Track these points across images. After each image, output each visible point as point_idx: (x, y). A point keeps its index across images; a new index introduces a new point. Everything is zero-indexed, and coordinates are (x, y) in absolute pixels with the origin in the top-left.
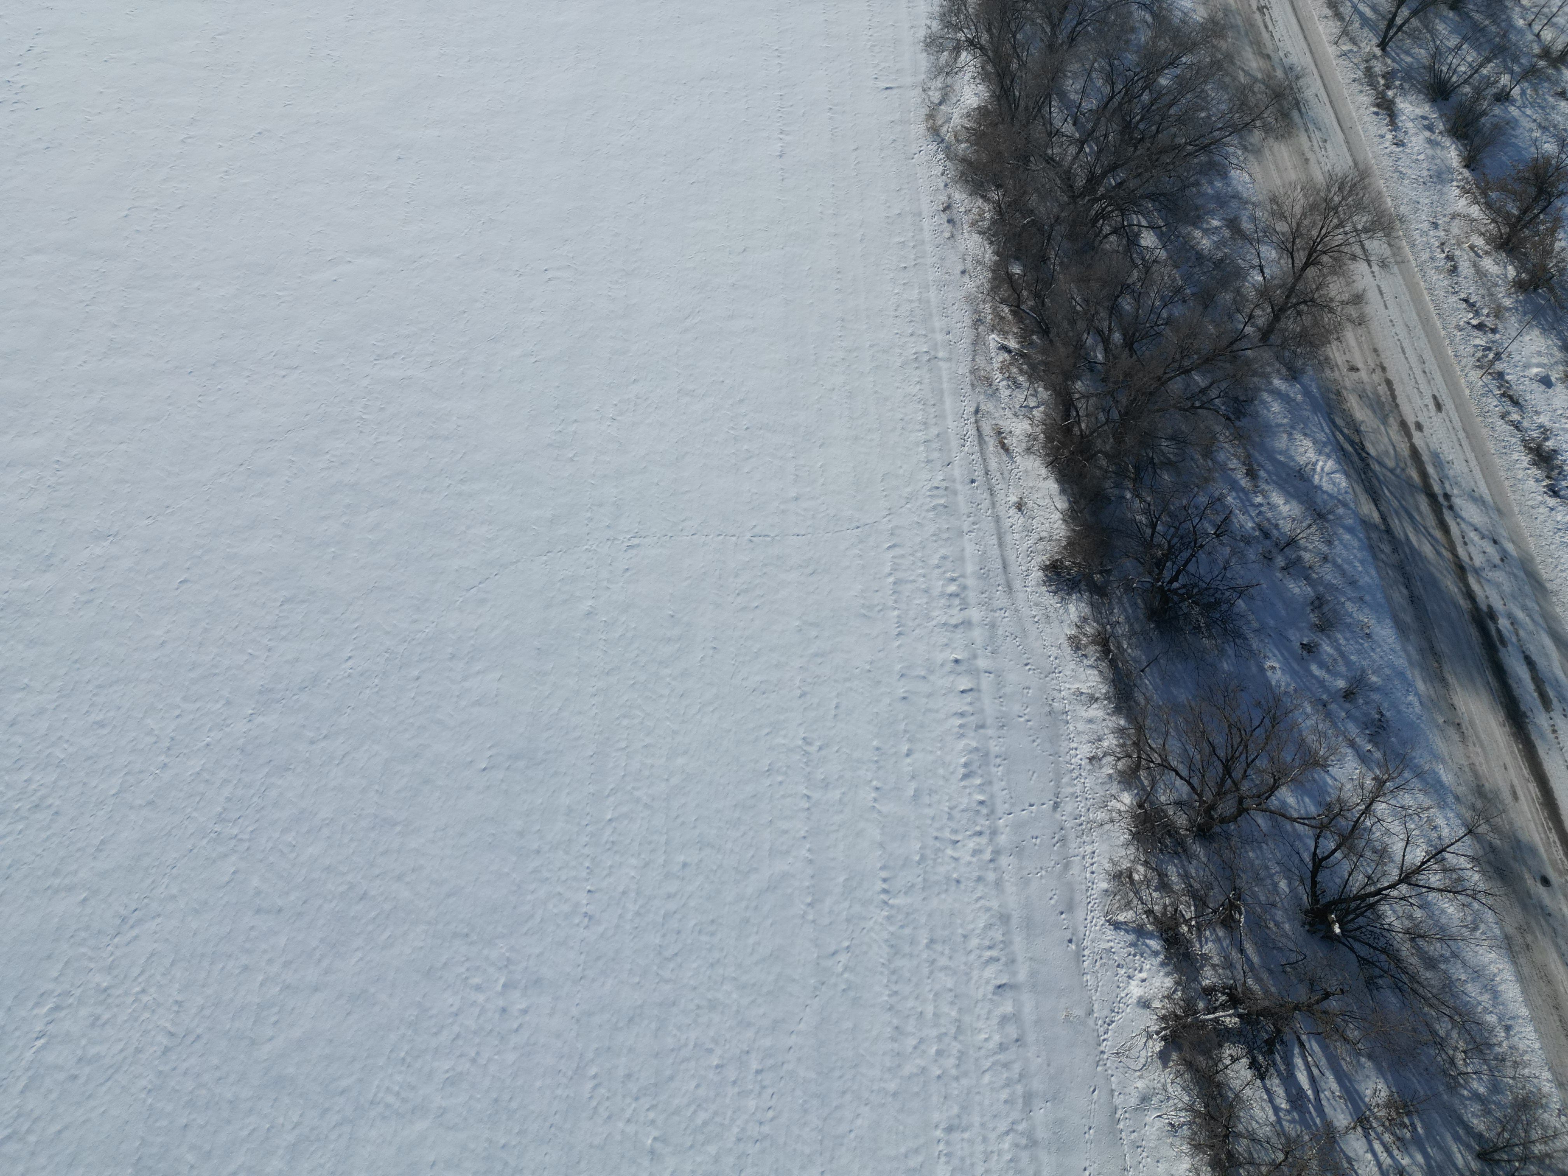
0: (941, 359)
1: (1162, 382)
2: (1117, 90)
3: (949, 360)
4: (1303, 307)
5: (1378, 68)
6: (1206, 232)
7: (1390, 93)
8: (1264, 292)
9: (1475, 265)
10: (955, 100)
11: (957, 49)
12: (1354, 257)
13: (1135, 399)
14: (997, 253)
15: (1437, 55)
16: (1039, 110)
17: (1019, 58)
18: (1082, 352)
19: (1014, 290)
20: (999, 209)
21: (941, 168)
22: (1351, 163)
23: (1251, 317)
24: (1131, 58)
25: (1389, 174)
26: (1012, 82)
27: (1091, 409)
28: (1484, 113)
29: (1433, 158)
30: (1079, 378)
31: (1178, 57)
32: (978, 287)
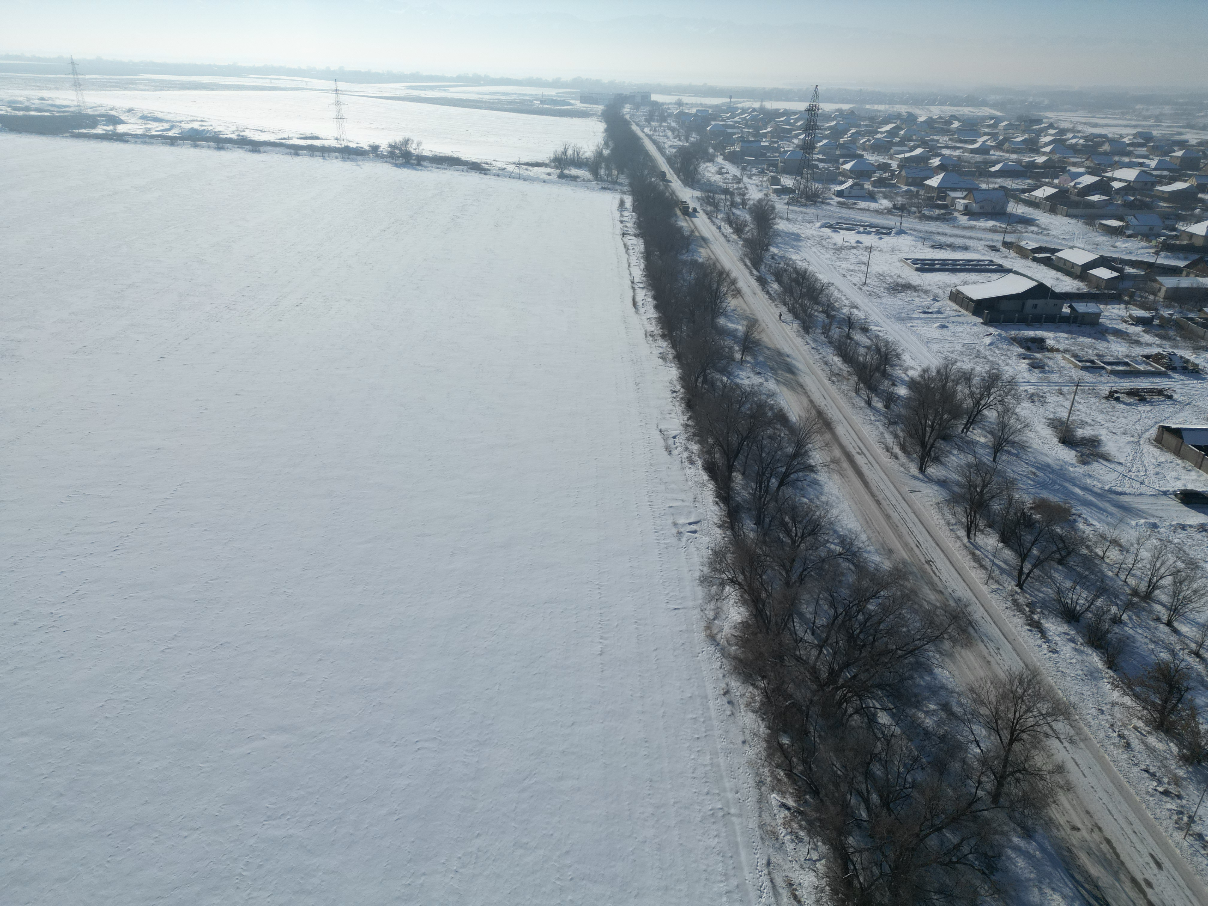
0: (733, 815)
1: (921, 839)
2: (839, 613)
3: (740, 816)
4: (1018, 775)
5: (1021, 600)
6: (927, 713)
7: (1036, 617)
8: (984, 761)
9: (1143, 742)
10: (724, 617)
11: (722, 584)
12: (1047, 735)
13: (901, 854)
14: (769, 727)
15: (1059, 592)
16: (786, 625)
17: (766, 591)
18: (849, 810)
19: (786, 757)
20: (765, 693)
21: (719, 664)
22: (1022, 665)
23: (980, 782)
24: (845, 592)
25: (1053, 673)
26: (763, 606)
27: (866, 863)
28: (1108, 632)
29: (1083, 661)
30: (850, 834)
31: (877, 592)
32: (757, 755)
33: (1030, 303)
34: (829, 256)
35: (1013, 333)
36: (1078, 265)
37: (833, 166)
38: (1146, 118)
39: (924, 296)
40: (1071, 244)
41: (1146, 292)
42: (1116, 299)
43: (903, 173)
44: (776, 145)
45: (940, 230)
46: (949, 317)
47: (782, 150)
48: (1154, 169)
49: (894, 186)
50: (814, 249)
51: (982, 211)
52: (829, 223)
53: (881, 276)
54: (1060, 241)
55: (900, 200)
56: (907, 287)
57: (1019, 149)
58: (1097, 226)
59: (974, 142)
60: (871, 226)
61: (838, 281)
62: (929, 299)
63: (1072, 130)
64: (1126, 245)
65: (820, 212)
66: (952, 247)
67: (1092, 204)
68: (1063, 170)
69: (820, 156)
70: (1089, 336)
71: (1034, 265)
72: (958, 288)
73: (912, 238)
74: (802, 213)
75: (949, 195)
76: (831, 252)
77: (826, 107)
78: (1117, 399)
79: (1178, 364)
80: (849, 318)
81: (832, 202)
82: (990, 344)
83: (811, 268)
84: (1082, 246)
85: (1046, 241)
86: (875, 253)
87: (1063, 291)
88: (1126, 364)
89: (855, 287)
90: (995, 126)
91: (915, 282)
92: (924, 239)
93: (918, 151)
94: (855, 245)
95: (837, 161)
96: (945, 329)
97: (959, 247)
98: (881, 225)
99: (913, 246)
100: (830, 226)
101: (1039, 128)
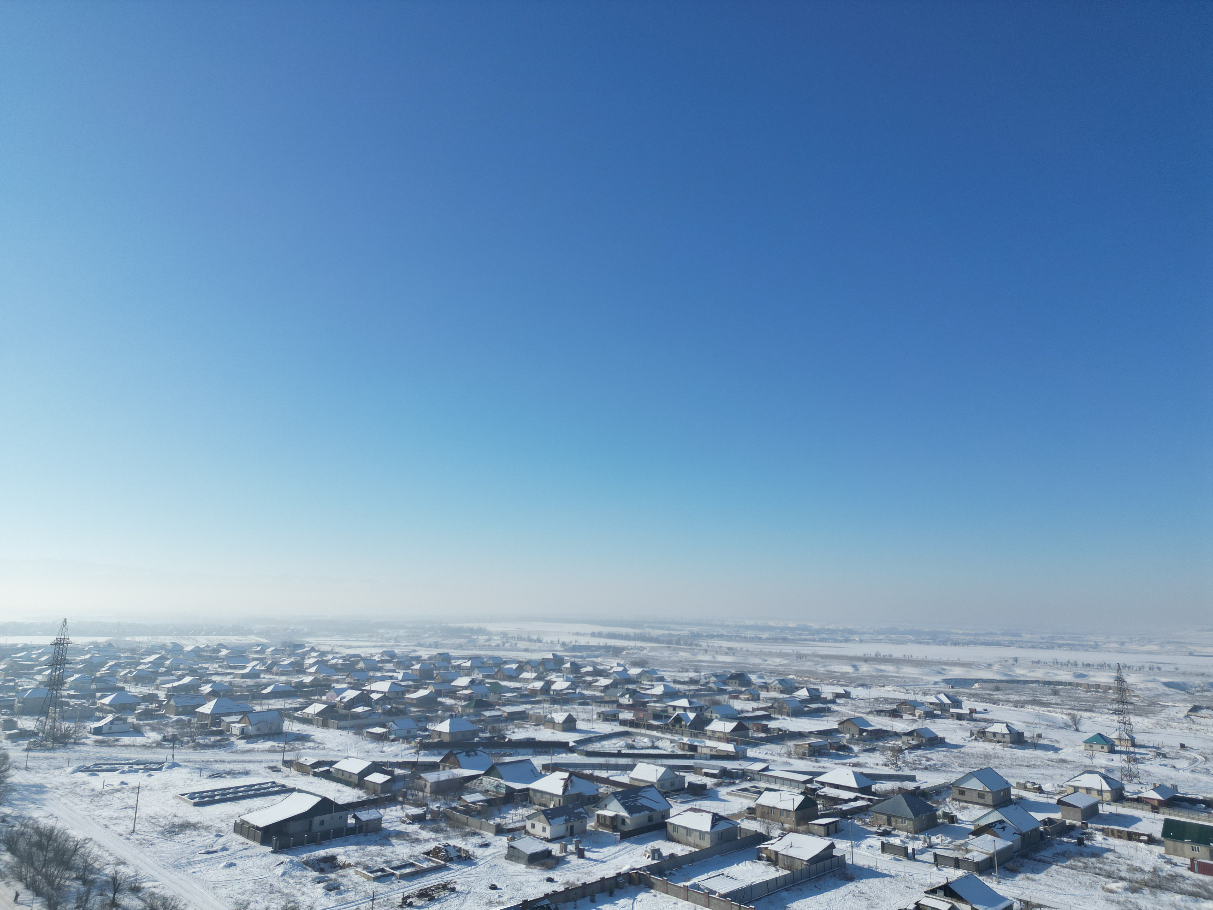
33: (317, 819)
34: (86, 806)
35: (305, 856)
36: (355, 774)
37: (88, 701)
38: (387, 640)
39: (205, 833)
40: (346, 755)
41: (415, 790)
42: (391, 801)
43: (172, 702)
44: (12, 684)
45: (217, 758)
46: (236, 852)
47: (20, 688)
48: (402, 681)
49: (163, 716)
50: (64, 800)
51: (258, 733)
52: (84, 766)
53: (153, 819)
54: (335, 753)
55: (171, 731)
56: (186, 826)
57: (287, 671)
58: (365, 734)
59: (244, 667)
60: (138, 763)
61: (98, 834)
62: (212, 836)
63: (331, 652)
64: (392, 749)
65: (72, 755)
66: (231, 773)
67: (357, 716)
68: (329, 687)
69: (72, 692)
70: (376, 843)
71: (316, 780)
72: (242, 817)
73: (188, 770)
74: (47, 758)
75: (223, 721)
76: (88, 800)
77: (76, 640)
78: (410, 905)
79: (453, 854)
80: (114, 879)
81: (88, 741)
82: (283, 874)
83: (59, 825)
84: (355, 755)
85: (323, 755)
86: (143, 794)
87: (346, 802)
88: (412, 865)
89: (120, 838)
90: (262, 651)
91: (193, 820)
92: (201, 770)
93: (187, 680)
94: (119, 787)
95: (93, 696)
96: (233, 868)
97: (239, 773)
98: (150, 761)
99: (188, 779)
100: (86, 770)
101: (303, 652)
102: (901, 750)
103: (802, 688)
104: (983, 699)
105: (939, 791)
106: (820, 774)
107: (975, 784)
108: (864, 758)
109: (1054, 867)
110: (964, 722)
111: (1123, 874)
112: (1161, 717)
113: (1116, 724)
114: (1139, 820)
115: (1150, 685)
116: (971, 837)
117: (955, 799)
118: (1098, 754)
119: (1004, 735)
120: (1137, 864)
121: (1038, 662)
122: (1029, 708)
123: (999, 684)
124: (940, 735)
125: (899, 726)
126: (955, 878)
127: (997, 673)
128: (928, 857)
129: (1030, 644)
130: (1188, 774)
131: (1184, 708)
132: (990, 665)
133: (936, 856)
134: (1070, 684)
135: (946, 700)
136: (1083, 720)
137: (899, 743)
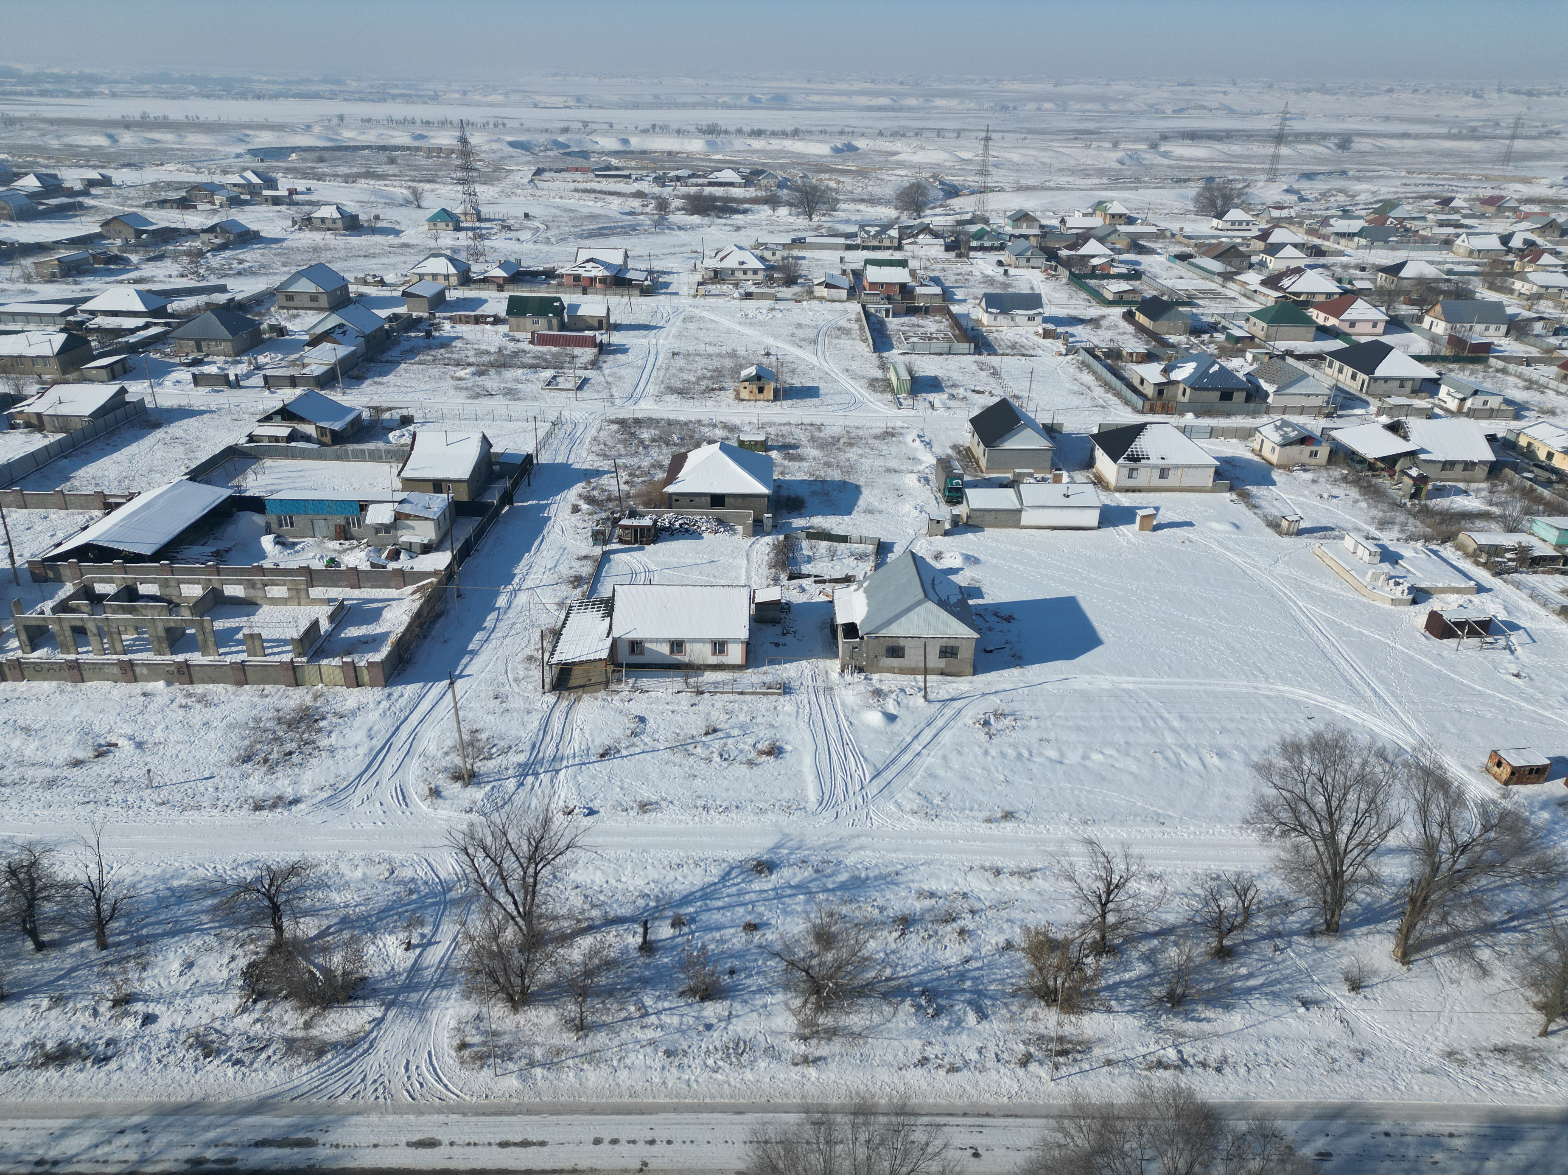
102: (201, 254)
103: (26, 174)
104: (304, 175)
105: (260, 300)
106: (86, 300)
107: (305, 286)
108: (148, 270)
109: (403, 366)
110: (283, 208)
111: (471, 360)
112: (506, 183)
113: (461, 196)
114: (486, 301)
115: (495, 146)
116: (307, 348)
117: (281, 308)
118: (443, 234)
119: (334, 221)
120: (484, 347)
121: (369, 120)
122: (362, 183)
123: (322, 153)
124: (253, 227)
125: (194, 220)
126: (293, 398)
127: (319, 137)
128: (257, 380)
129: (357, 96)
130: (531, 246)
131: (528, 171)
132: (309, 127)
133: (266, 377)
134: (408, 148)
135: (255, 180)
136: (425, 194)
137: (198, 244)
